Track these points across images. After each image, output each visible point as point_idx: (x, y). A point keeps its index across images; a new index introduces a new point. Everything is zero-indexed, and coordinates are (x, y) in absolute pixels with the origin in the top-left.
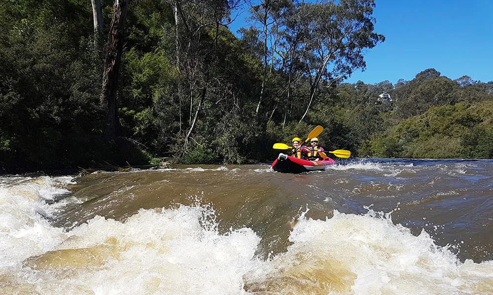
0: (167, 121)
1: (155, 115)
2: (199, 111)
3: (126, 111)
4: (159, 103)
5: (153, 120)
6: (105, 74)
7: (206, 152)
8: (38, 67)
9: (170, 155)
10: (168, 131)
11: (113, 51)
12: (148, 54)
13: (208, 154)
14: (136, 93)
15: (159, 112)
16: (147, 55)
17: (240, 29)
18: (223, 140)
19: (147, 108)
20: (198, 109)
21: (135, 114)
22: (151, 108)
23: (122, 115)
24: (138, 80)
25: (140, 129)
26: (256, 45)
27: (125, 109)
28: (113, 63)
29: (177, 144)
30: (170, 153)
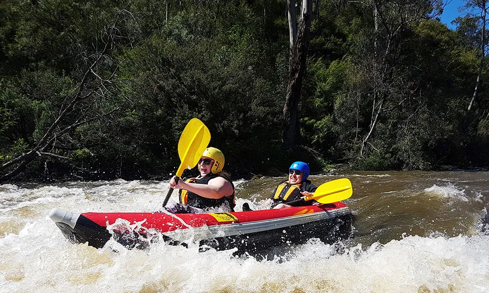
0: (346, 127)
1: (335, 122)
2: (379, 114)
3: (307, 121)
4: (339, 109)
5: (332, 127)
6: (289, 87)
7: (383, 158)
8: (226, 87)
9: (345, 162)
10: (345, 138)
11: (297, 64)
12: (334, 62)
13: (386, 159)
14: (318, 102)
15: (339, 118)
16: (334, 64)
17: (455, 19)
18: (404, 143)
19: (327, 115)
20: (378, 112)
21: (316, 122)
22: (331, 115)
23: (303, 124)
24: (322, 89)
25: (318, 137)
26: (475, 34)
27: (306, 119)
28: (297, 76)
29: (353, 150)
30: (346, 160)
